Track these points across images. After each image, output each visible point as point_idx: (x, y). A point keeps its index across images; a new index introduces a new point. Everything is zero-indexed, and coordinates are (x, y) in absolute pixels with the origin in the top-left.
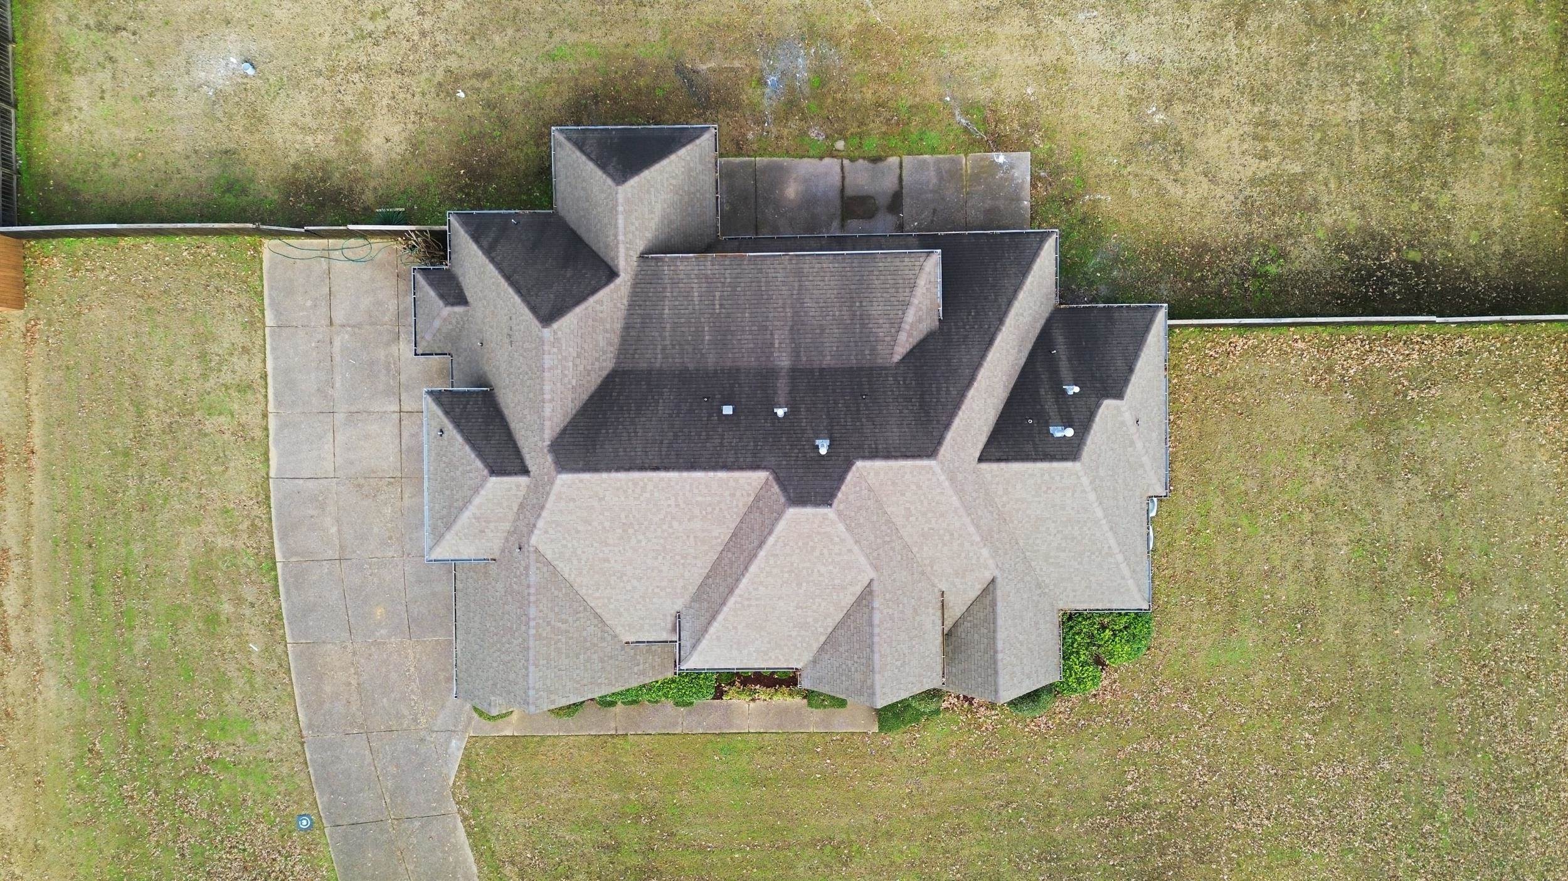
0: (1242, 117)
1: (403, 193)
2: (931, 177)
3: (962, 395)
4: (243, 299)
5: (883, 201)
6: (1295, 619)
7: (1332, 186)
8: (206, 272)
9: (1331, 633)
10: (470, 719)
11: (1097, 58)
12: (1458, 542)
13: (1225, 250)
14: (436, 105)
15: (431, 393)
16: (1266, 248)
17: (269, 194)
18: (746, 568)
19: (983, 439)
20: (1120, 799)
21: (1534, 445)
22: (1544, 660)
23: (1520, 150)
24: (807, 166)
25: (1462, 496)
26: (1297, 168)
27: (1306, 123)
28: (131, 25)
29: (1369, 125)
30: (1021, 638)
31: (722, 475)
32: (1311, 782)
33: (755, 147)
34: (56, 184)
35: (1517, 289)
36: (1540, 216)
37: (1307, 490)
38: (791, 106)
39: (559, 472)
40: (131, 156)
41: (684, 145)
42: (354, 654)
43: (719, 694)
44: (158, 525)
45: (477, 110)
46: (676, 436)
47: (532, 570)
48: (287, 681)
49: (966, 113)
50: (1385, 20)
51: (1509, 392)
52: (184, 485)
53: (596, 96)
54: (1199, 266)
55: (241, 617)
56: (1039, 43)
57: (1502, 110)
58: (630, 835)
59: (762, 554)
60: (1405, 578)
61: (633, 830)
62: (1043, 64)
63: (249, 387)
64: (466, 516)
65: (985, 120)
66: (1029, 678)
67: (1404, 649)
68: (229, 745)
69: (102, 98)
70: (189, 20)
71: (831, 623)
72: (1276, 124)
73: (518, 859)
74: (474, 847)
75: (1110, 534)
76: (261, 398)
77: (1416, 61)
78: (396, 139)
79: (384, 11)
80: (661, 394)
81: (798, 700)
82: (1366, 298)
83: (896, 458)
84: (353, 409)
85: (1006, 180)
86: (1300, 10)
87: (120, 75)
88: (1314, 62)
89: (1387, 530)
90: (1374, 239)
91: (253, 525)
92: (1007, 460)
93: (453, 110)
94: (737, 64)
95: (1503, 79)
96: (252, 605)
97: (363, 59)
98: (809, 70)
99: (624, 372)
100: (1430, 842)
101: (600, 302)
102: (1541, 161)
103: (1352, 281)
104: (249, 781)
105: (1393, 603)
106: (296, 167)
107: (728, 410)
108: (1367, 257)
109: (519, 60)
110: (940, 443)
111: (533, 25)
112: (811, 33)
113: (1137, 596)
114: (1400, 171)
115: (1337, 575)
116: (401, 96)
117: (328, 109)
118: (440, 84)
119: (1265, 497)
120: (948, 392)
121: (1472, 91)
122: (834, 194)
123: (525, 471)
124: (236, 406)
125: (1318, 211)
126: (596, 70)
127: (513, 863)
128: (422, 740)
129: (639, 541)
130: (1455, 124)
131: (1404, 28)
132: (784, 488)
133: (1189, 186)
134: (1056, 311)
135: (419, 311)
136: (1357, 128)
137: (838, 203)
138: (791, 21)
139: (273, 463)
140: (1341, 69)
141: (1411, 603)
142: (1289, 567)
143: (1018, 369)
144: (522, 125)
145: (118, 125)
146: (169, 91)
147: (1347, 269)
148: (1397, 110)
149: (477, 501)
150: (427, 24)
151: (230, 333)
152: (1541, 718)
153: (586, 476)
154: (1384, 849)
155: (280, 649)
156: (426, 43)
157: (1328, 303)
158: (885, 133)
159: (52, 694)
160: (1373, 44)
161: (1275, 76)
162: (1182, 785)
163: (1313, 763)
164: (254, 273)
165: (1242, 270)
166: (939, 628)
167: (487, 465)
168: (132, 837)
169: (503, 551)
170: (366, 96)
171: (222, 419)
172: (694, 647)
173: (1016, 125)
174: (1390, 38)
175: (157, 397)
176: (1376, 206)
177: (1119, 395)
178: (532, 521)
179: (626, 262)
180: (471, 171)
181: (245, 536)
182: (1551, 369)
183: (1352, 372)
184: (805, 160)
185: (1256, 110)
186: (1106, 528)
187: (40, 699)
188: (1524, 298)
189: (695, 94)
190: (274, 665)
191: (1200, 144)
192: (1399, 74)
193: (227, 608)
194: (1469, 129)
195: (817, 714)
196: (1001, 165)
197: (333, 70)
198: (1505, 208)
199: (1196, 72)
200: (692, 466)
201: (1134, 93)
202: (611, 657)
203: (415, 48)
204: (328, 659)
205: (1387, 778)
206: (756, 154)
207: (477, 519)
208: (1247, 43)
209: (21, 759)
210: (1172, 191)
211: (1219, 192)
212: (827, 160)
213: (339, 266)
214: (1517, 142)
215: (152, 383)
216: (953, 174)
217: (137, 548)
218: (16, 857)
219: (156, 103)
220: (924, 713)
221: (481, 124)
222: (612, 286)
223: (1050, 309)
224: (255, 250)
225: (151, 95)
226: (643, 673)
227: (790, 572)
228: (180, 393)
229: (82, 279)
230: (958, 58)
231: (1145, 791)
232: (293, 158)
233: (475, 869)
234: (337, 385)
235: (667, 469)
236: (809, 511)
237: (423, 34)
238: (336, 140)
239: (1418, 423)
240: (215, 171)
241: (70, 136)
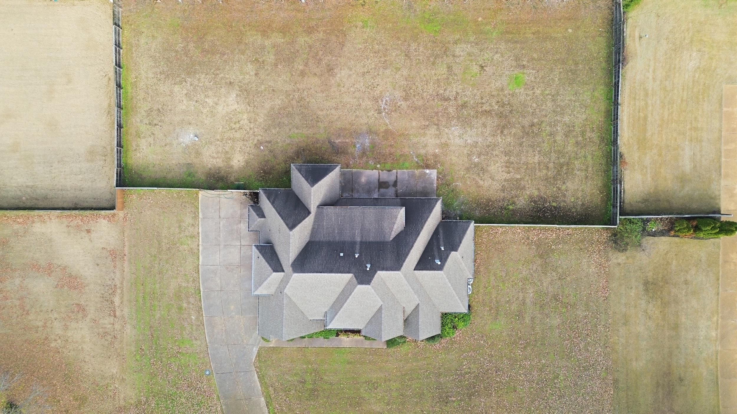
0: (502, 160)
1: (243, 178)
2: (406, 176)
3: (409, 251)
4: (193, 210)
5: (391, 183)
6: (516, 315)
7: (530, 182)
8: (181, 201)
9: (527, 320)
10: (260, 341)
11: (458, 141)
12: (566, 292)
13: (496, 201)
14: (254, 151)
15: (255, 246)
16: (509, 201)
17: (202, 178)
18: (346, 301)
19: (416, 263)
20: (461, 371)
21: (590, 263)
22: (593, 330)
23: (587, 173)
24: (368, 172)
25: (568, 279)
26: (518, 176)
27: (522, 162)
28: (160, 124)
29: (541, 164)
30: (427, 321)
31: (340, 275)
32: (520, 365)
33: (352, 166)
34: (135, 172)
35: (586, 215)
36: (593, 193)
37: (520, 276)
38: (364, 153)
39: (294, 273)
40: (159, 164)
41: (331, 172)
42: (224, 320)
43: (337, 335)
44: (164, 279)
45: (267, 153)
46: (327, 263)
47: (285, 300)
48: (203, 328)
49: (417, 157)
50: (546, 132)
51: (583, 247)
52: (173, 267)
53: (304, 149)
54: (488, 206)
55: (189, 308)
56: (440, 136)
57: (582, 160)
58: (308, 378)
59: (350, 297)
60: (550, 304)
61: (309, 377)
62: (441, 143)
63: (194, 236)
64: (265, 283)
65: (423, 160)
66: (429, 333)
67: (549, 325)
68: (184, 348)
69: (150, 146)
70: (178, 123)
71: (370, 317)
72: (512, 163)
73: (274, 385)
74: (260, 382)
75: (453, 291)
76: (197, 240)
77: (556, 144)
78: (241, 161)
79: (239, 122)
80: (323, 249)
81: (362, 337)
82: (539, 217)
83: (389, 270)
84: (226, 244)
85: (429, 178)
86: (521, 128)
87: (156, 139)
88: (524, 144)
89: (545, 288)
90: (542, 199)
91: (194, 279)
92: (422, 270)
93: (259, 153)
94: (347, 141)
95: (582, 151)
96: (193, 304)
97: (232, 136)
98: (369, 143)
99: (312, 242)
100: (557, 386)
101: (306, 222)
102: (594, 176)
103: (535, 212)
104: (190, 359)
105: (546, 311)
106: (210, 169)
107: (342, 254)
108: (540, 204)
109: (280, 138)
110: (401, 266)
111: (285, 127)
112: (370, 132)
113: (464, 309)
114: (550, 179)
115: (530, 302)
116: (243, 148)
117: (220, 151)
118: (256, 144)
119: (507, 277)
120: (405, 250)
121: (573, 154)
122: (376, 181)
123: (283, 271)
124: (190, 243)
125: (525, 190)
126: (304, 141)
127: (272, 387)
128: (245, 348)
129: (315, 292)
130: (568, 164)
131: (552, 134)
132: (357, 279)
133: (486, 181)
134: (441, 222)
135: (250, 218)
136: (537, 165)
137: (377, 184)
138: (364, 128)
139: (200, 260)
140: (532, 146)
141: (552, 312)
142: (515, 299)
143: (428, 241)
144: (281, 158)
145: (155, 155)
146: (171, 144)
147: (534, 208)
148: (550, 159)
149: (269, 279)
150: (252, 126)
151: (188, 220)
152: (592, 348)
153: (301, 274)
154: (542, 387)
155: (201, 318)
156: (252, 132)
157: (528, 218)
158: (392, 163)
159: (129, 331)
160: (543, 139)
161: (512, 148)
162: (481, 366)
163: (521, 360)
164: (196, 201)
165: (501, 207)
166: (403, 318)
167: (272, 269)
168: (153, 375)
169: (275, 293)
170: (232, 148)
171: (185, 246)
172: (330, 322)
173: (432, 162)
174: (548, 137)
175: (165, 239)
176: (542, 189)
177: (456, 250)
178: (285, 285)
179: (313, 209)
180: (265, 172)
181: (191, 283)
182: (596, 240)
183: (535, 239)
184: (368, 170)
185: (506, 158)
186: (452, 289)
187: (125, 332)
188: (588, 218)
189: (334, 149)
190: (199, 323)
191: (489, 168)
192: (551, 149)
193: (185, 305)
194: (572, 166)
195: (368, 342)
196: (428, 174)
197: (222, 139)
198: (583, 191)
199: (488, 146)
200: (331, 272)
201: (469, 152)
202: (306, 325)
203: (248, 133)
204: (216, 322)
205: (543, 366)
206: (352, 168)
207: (269, 284)
208: (504, 138)
209: (119, 351)
210: (480, 183)
211: (495, 183)
212: (374, 170)
213: (223, 200)
214: (586, 170)
215: (163, 235)
216: (413, 175)
217: (157, 286)
218: (116, 382)
219: (167, 148)
220: (400, 343)
221: (268, 157)
222: (309, 217)
223: (439, 221)
224: (197, 194)
225: (166, 145)
226: (315, 329)
227: (359, 302)
228: (172, 238)
229: (142, 202)
230: (415, 140)
231: (469, 368)
232: (209, 166)
233: (260, 388)
234: (221, 237)
235: (324, 273)
236: (364, 286)
237: (251, 129)
238: (223, 161)
239: (555, 256)
240: (185, 169)
241: (139, 158)
